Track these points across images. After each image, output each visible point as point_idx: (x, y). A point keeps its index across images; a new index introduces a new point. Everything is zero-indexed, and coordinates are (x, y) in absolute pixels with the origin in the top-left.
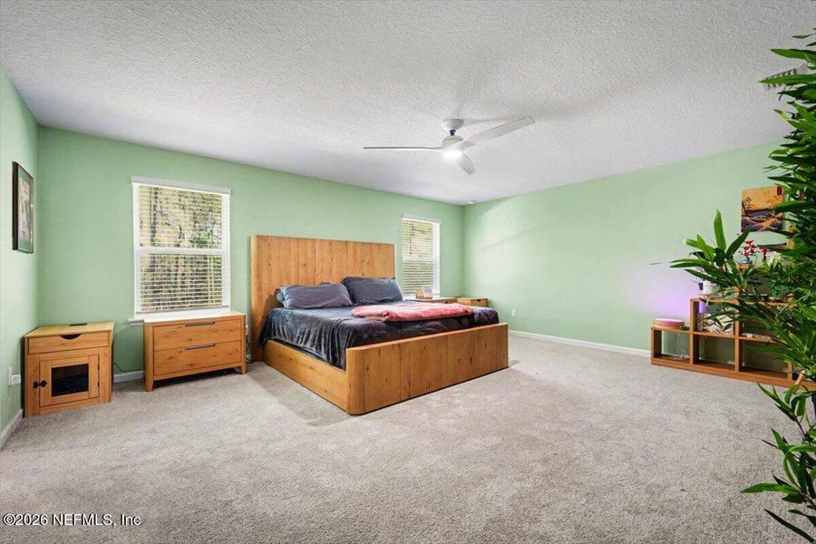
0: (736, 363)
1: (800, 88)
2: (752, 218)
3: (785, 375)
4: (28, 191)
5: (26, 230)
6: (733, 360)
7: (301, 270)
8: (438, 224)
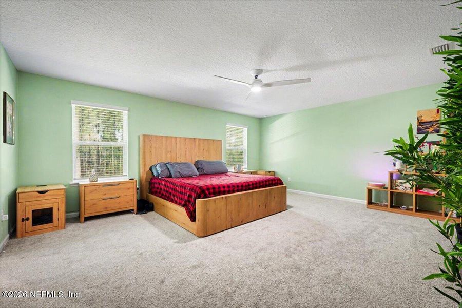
0: (413, 207)
1: (455, 57)
2: (423, 126)
3: (441, 214)
4: (12, 109)
5: (11, 131)
6: (412, 206)
7: (169, 155)
8: (247, 129)
